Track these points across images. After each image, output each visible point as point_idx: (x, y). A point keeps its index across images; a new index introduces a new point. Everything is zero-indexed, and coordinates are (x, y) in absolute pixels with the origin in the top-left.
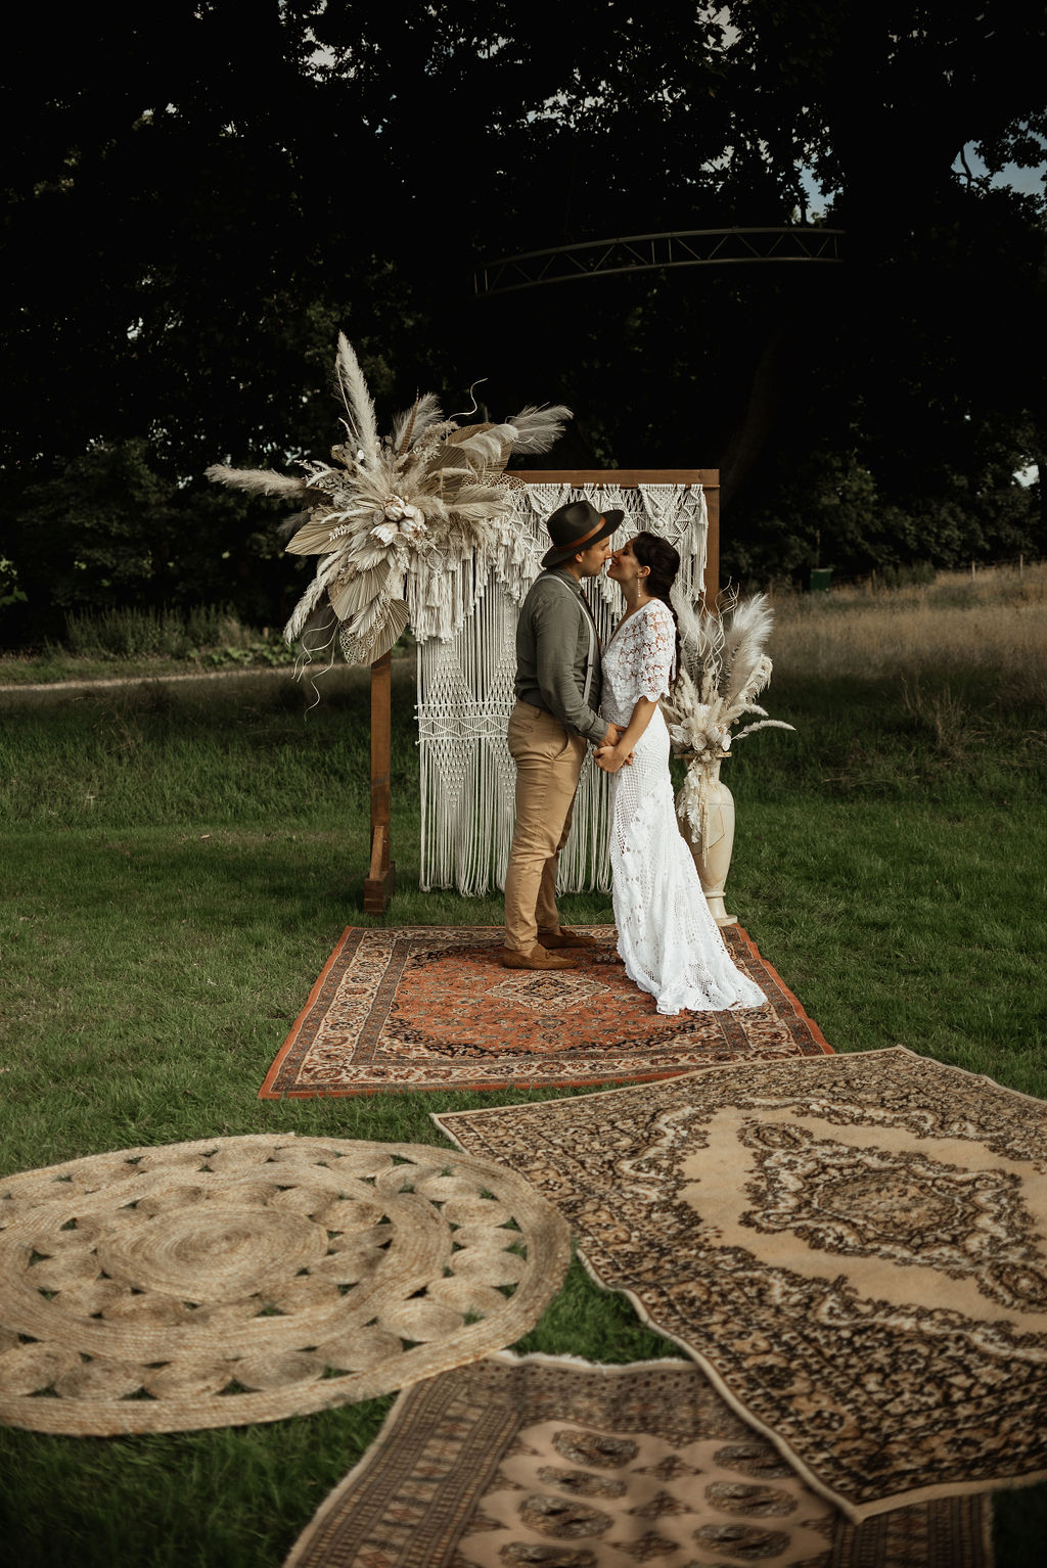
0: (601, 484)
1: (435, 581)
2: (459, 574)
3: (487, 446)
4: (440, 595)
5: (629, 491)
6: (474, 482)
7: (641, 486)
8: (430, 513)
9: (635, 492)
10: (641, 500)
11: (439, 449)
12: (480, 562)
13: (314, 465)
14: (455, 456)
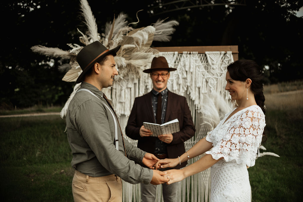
0: (190, 52)
1: (123, 92)
2: (133, 89)
3: (142, 35)
4: (125, 97)
5: (202, 55)
6: (137, 51)
7: (207, 53)
8: (119, 64)
9: (204, 55)
10: (206, 59)
11: (123, 38)
12: (141, 84)
13: (74, 46)
14: (130, 40)
